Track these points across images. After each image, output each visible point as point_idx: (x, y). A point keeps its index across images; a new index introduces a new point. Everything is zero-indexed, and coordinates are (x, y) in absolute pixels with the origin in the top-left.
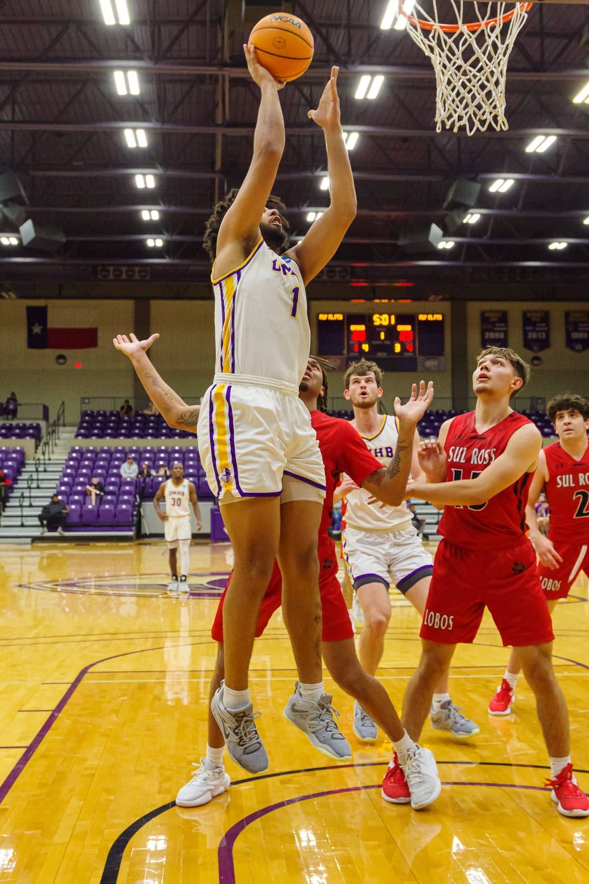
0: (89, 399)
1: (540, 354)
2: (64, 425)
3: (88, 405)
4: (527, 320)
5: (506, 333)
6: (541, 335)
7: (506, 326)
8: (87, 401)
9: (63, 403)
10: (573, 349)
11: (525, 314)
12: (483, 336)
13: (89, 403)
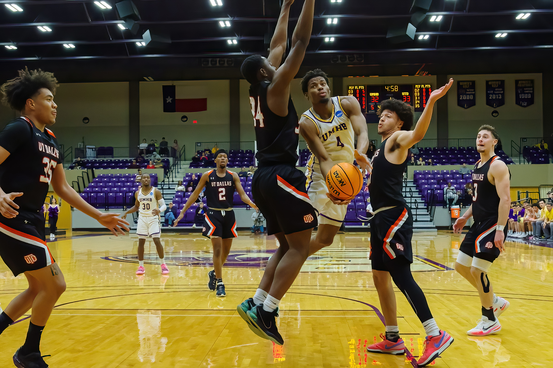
0: (200, 143)
1: (498, 109)
2: (185, 160)
3: (200, 147)
4: (489, 87)
5: (474, 95)
6: (499, 96)
7: (474, 91)
8: (199, 144)
9: (184, 145)
10: (521, 105)
11: (487, 82)
12: (459, 97)
13: (200, 146)
